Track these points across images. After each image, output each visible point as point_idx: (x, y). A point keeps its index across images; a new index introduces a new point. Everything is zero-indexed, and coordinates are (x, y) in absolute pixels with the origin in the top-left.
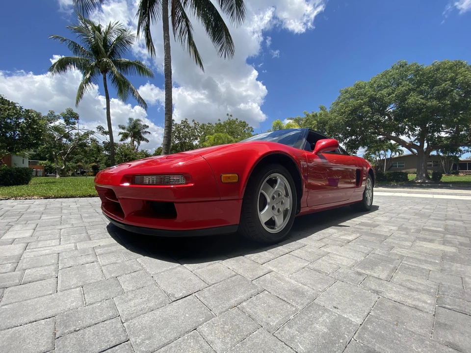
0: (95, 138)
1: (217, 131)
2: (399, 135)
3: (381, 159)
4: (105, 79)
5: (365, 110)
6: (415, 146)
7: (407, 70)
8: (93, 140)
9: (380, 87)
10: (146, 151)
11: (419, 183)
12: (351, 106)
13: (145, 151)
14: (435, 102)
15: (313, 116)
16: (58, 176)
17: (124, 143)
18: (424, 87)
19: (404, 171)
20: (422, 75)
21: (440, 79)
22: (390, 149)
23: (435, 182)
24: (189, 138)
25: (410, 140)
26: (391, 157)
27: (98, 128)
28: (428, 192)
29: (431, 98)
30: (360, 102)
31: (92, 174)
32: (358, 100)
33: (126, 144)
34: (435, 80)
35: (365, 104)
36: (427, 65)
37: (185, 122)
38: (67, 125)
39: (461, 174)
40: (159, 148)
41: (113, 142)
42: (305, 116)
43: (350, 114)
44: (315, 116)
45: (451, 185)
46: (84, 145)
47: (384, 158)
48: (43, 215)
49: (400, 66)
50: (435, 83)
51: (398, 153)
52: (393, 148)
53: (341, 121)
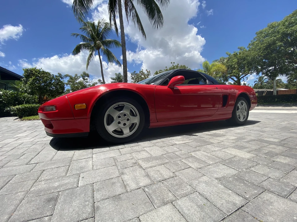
4: (99, 53)
5: (278, 44)
12: (266, 43)
27: (98, 81)
30: (273, 39)
32: (271, 37)
35: (277, 40)
37: (142, 71)
38: (84, 80)
43: (265, 49)
44: (235, 55)
53: (256, 56)
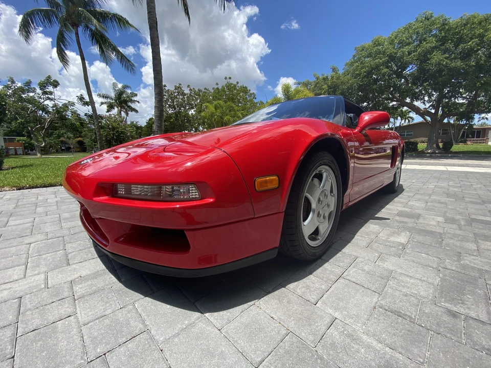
0: (75, 109)
1: (215, 98)
2: (414, 101)
3: (390, 127)
4: (77, 34)
5: (383, 71)
6: (429, 114)
7: (433, 23)
8: (74, 113)
9: (402, 44)
10: (137, 122)
11: (429, 153)
12: (368, 66)
13: (135, 123)
14: (459, 63)
15: (324, 79)
16: (39, 155)
17: (110, 115)
18: (449, 45)
19: (412, 140)
20: (448, 30)
21: (467, 35)
22: (400, 117)
23: (446, 152)
24: (185, 107)
25: (425, 107)
26: (400, 125)
28: (439, 163)
29: (455, 58)
30: (378, 62)
31: (78, 150)
32: (375, 60)
33: (113, 116)
34: (461, 38)
35: (383, 64)
36: (454, 18)
37: (179, 87)
39: (469, 143)
40: (150, 119)
41: (96, 114)
42: (315, 79)
43: (365, 76)
44: (325, 79)
45: (461, 155)
46: (63, 118)
47: (393, 126)
48: (11, 218)
49: (426, 18)
50: (461, 40)
51: (407, 121)
52: (403, 116)
53: (354, 85)
